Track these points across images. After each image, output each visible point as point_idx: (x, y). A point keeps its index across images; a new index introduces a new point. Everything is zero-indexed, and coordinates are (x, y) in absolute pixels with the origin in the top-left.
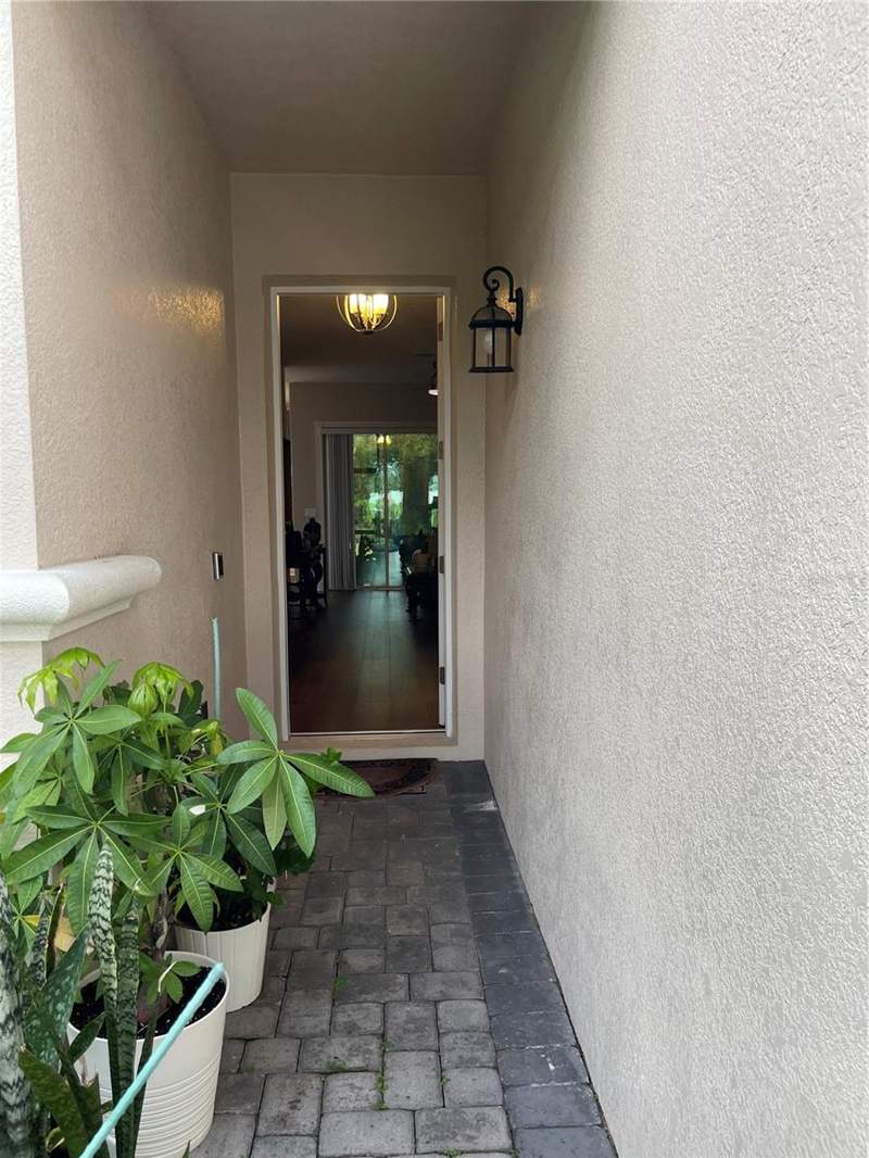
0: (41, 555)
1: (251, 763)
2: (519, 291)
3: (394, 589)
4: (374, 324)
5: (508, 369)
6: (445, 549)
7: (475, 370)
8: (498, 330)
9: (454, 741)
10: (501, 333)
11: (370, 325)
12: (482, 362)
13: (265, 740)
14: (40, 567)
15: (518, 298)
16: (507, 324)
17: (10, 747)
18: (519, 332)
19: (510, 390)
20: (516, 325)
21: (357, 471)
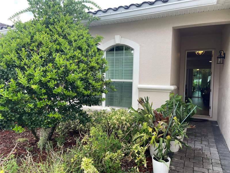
0: (170, 84)
1: (190, 105)
2: (225, 53)
3: (200, 97)
4: (201, 54)
5: (223, 63)
6: (212, 88)
7: (217, 63)
8: (221, 59)
9: (212, 117)
10: (222, 59)
11: (200, 54)
12: (219, 62)
13: (191, 103)
14: (170, 85)
15: (224, 54)
16: (223, 58)
17: (166, 102)
18: (224, 58)
19: (223, 66)
20: (224, 57)
21: (193, 75)
